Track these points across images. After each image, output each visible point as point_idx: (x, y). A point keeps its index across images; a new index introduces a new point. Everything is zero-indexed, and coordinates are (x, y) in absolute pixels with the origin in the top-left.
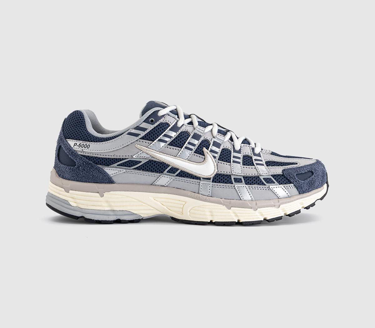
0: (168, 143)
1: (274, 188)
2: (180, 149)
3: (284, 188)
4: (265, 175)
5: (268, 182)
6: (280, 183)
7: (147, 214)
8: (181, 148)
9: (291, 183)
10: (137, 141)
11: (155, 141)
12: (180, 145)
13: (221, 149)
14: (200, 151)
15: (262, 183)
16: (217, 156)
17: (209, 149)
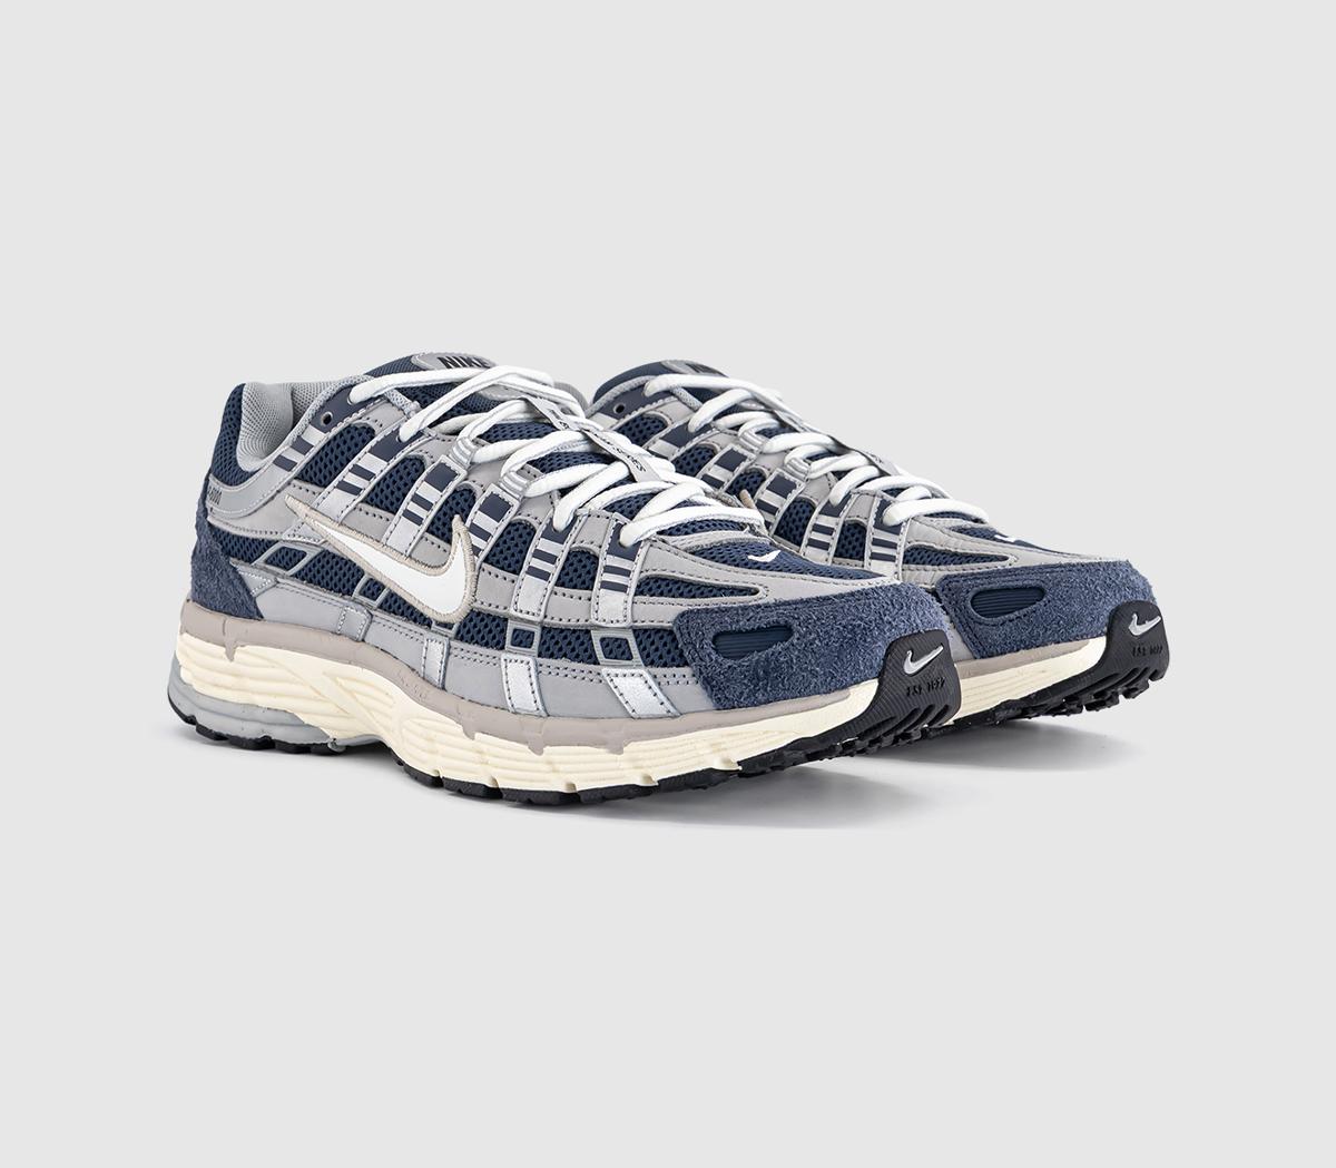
0: (364, 494)
1: (617, 676)
2: (389, 515)
3: (651, 682)
4: (612, 625)
5: (611, 652)
6: (649, 662)
7: (339, 730)
8: (395, 514)
9: (686, 664)
10: (289, 483)
11: (329, 488)
12: (392, 504)
13: (504, 524)
14: (441, 529)
15: (590, 657)
16: (486, 547)
17: (468, 523)
